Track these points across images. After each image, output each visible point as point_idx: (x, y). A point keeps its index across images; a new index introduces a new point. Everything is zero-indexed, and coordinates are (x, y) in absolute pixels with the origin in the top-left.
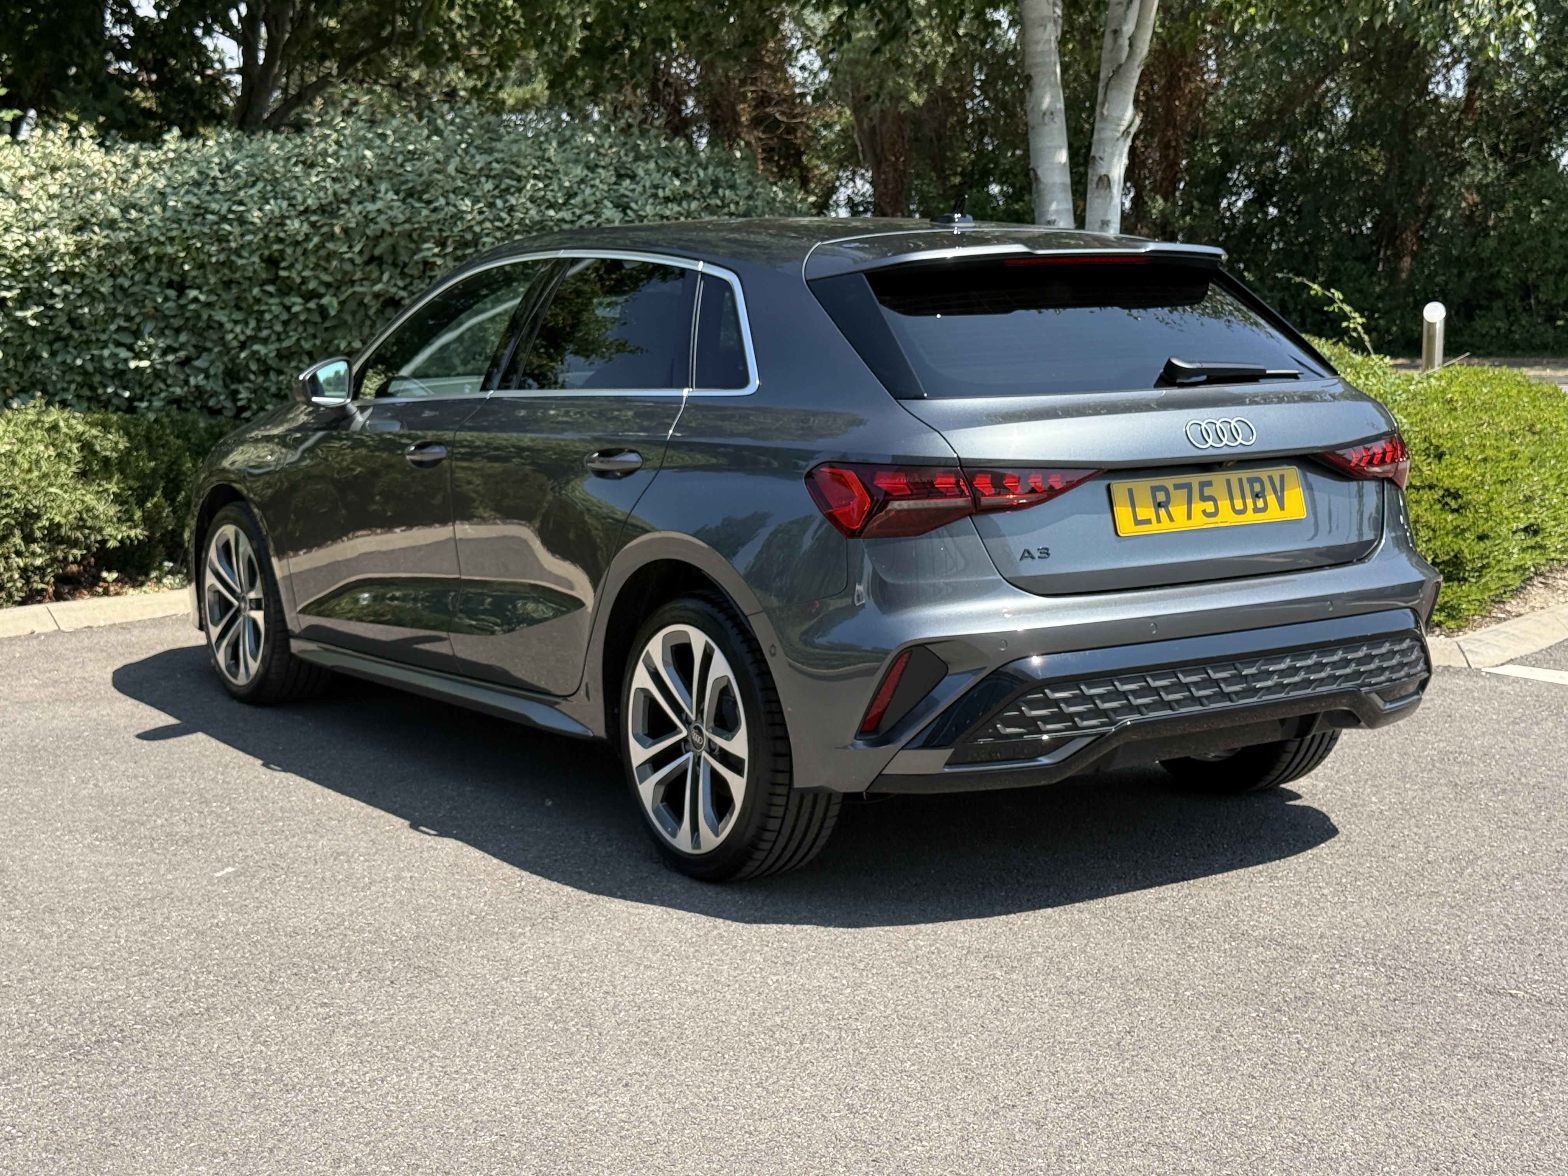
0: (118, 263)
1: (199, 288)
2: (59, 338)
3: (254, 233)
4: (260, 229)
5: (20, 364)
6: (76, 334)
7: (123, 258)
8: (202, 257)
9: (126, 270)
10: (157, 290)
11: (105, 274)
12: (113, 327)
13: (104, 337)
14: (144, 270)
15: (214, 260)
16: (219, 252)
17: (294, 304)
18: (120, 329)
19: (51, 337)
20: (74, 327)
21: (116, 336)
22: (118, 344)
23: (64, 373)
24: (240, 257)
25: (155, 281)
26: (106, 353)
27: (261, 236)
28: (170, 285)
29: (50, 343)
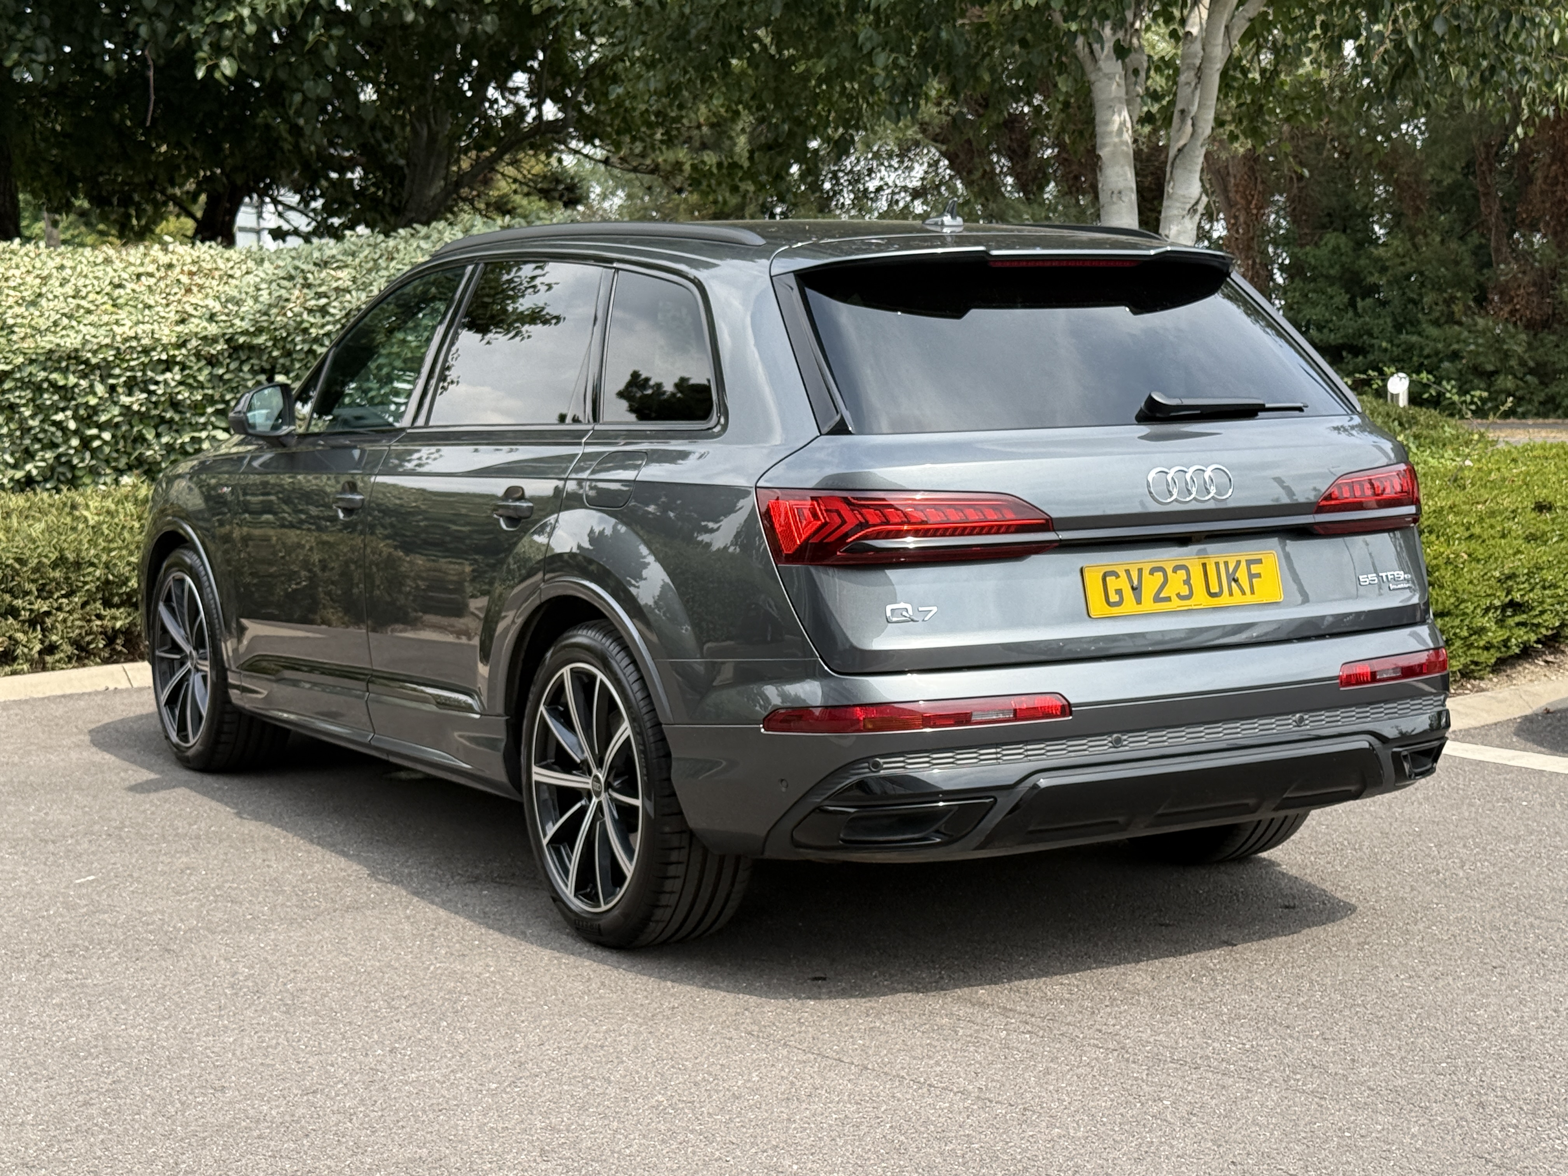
0: (214, 352)
1: (287, 373)
2: (162, 420)
3: (335, 323)
4: (339, 321)
5: (129, 444)
6: (177, 418)
7: (219, 348)
8: (288, 346)
9: (221, 358)
10: (249, 376)
11: (203, 362)
12: (210, 410)
13: (202, 420)
14: (238, 358)
15: (298, 348)
16: (304, 341)
17: (370, 389)
18: (217, 412)
19: (157, 420)
20: (177, 411)
21: (213, 419)
22: (215, 427)
23: (168, 453)
24: (322, 345)
25: (246, 368)
26: (204, 435)
27: (338, 326)
28: (263, 371)
29: (156, 427)
